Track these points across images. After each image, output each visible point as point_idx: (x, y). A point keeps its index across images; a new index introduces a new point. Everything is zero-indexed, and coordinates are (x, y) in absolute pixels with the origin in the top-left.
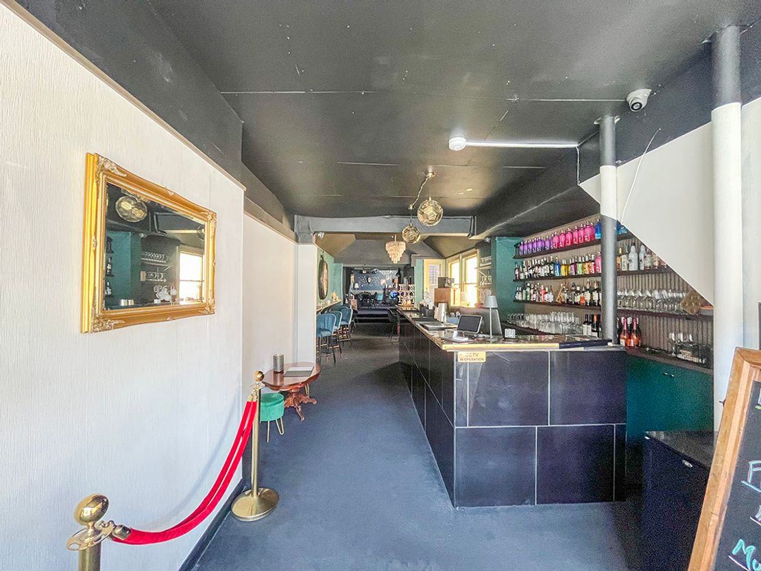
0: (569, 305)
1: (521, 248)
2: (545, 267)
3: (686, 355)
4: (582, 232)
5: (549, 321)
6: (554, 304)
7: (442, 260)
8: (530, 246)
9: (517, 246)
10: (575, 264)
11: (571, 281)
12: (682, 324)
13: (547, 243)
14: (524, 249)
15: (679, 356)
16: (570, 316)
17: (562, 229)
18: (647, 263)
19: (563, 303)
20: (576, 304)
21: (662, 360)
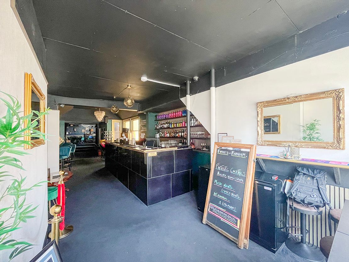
0: (174, 137)
1: (158, 117)
2: (166, 125)
3: (204, 149)
4: (178, 113)
5: (168, 143)
6: (170, 137)
7: (121, 120)
8: (161, 116)
9: (156, 116)
10: (176, 124)
11: (175, 129)
12: (204, 141)
13: (167, 116)
14: (159, 118)
15: (203, 149)
16: (175, 141)
17: (172, 111)
18: (196, 124)
19: (173, 137)
20: (177, 137)
21: (199, 151)
